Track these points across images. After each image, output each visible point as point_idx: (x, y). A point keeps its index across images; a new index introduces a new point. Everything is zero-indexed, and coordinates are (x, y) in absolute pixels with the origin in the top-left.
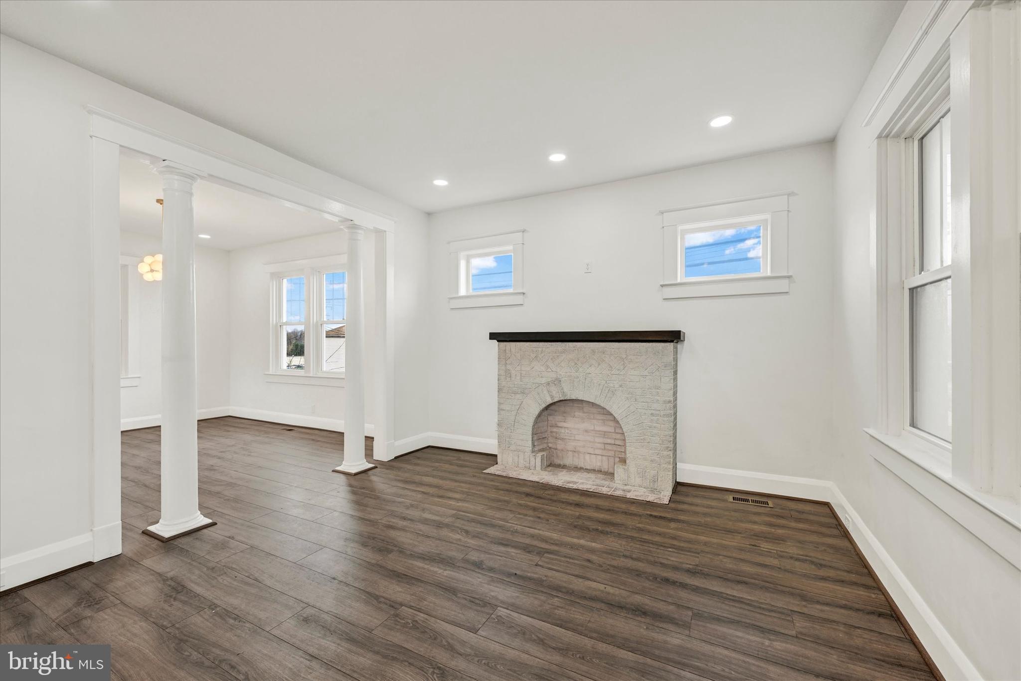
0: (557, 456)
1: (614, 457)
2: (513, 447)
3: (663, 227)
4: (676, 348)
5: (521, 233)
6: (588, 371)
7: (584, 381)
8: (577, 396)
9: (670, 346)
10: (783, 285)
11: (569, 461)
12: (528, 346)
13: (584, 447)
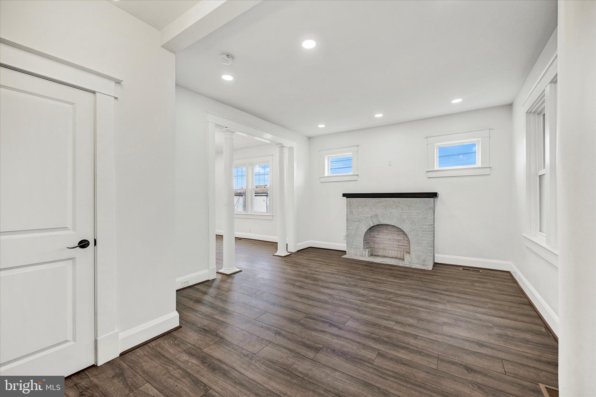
0: (375, 251)
1: (404, 251)
2: (354, 247)
3: (428, 144)
4: (434, 200)
5: (356, 147)
6: (392, 211)
7: (389, 216)
8: (386, 223)
9: (432, 199)
10: (487, 171)
11: (380, 253)
12: (361, 200)
13: (388, 247)
